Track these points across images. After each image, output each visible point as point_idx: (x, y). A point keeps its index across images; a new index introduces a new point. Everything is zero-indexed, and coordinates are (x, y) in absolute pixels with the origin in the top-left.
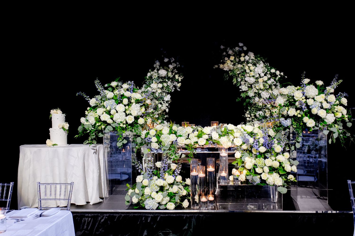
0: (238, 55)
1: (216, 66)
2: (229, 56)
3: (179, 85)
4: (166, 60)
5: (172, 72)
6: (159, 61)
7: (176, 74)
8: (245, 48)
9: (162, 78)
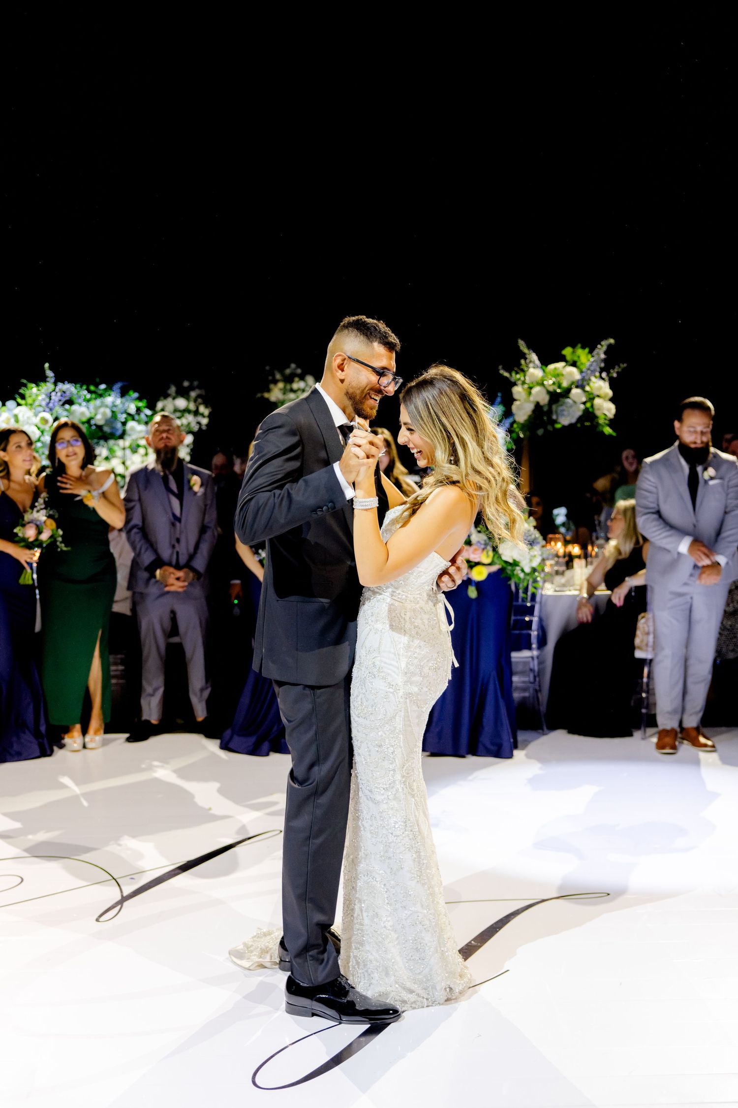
0: (289, 380)
1: (259, 395)
2: (275, 382)
3: (205, 421)
4: (186, 384)
5: (195, 401)
6: (176, 386)
7: (200, 404)
8: (299, 371)
9: (180, 411)
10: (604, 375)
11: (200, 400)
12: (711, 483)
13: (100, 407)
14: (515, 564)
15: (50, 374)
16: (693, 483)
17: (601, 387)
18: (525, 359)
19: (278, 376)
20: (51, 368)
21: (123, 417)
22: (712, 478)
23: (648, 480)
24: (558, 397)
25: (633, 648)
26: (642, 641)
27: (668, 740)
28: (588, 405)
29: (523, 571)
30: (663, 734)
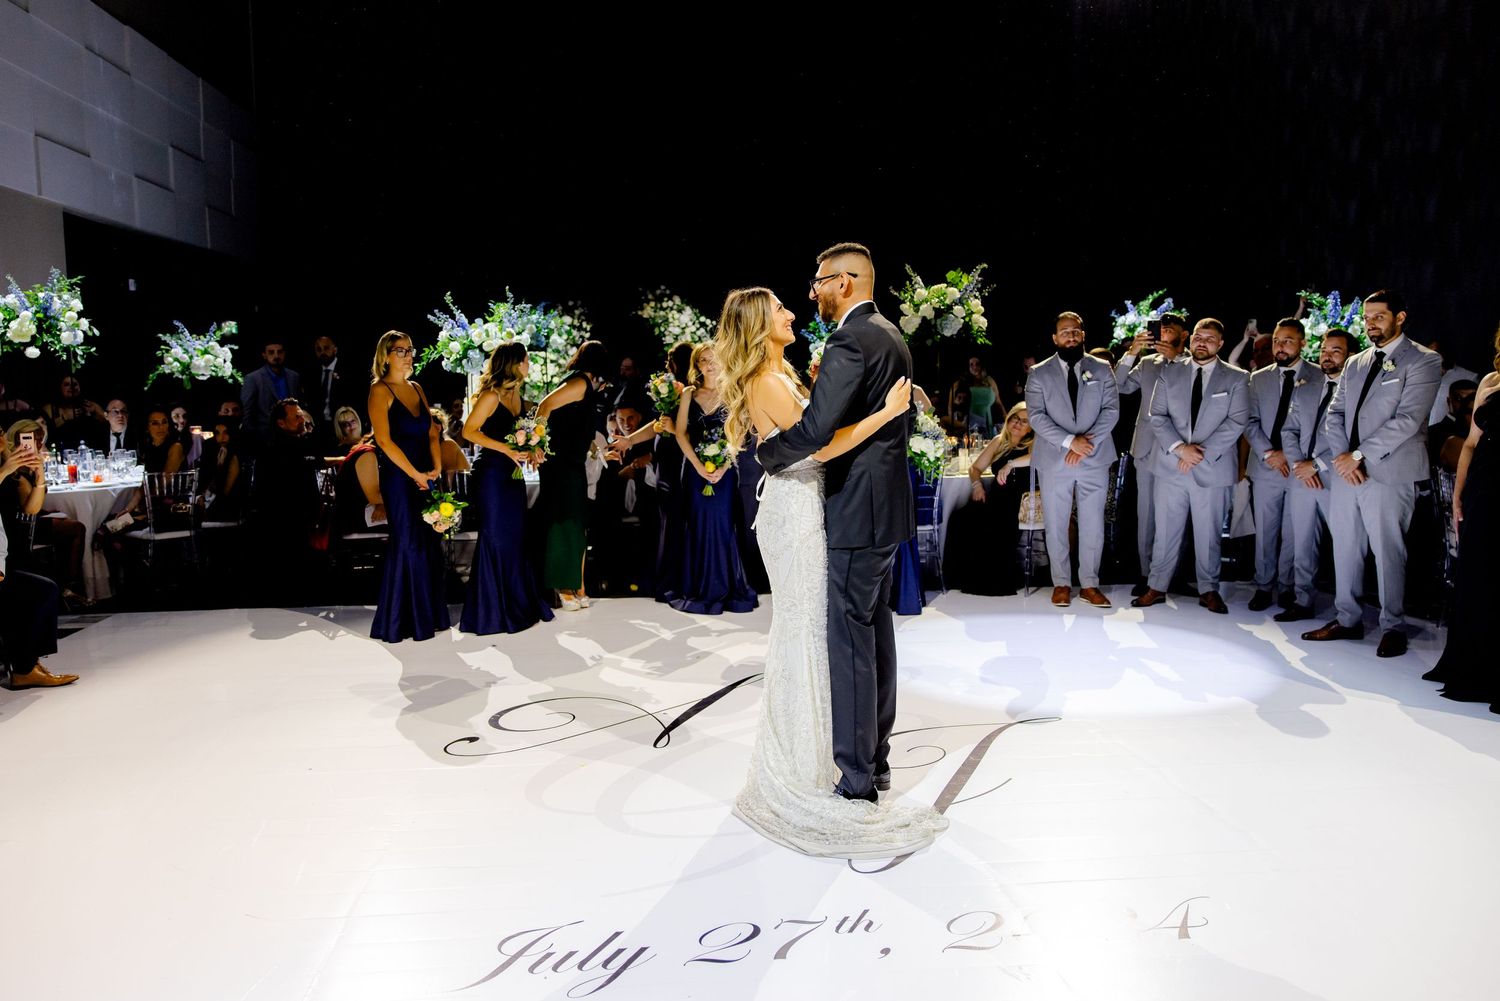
10: (977, 294)
11: (583, 318)
12: (1089, 384)
13: (527, 323)
14: (923, 454)
15: (510, 295)
16: (1073, 386)
17: (976, 305)
18: (911, 281)
19: (650, 297)
20: (510, 290)
21: (544, 332)
22: (1089, 380)
23: (1034, 385)
24: (942, 312)
25: (1017, 522)
26: (1025, 516)
27: (1062, 595)
28: (967, 319)
29: (928, 460)
30: (1059, 590)
